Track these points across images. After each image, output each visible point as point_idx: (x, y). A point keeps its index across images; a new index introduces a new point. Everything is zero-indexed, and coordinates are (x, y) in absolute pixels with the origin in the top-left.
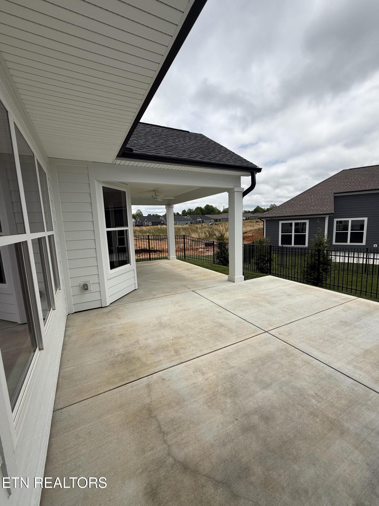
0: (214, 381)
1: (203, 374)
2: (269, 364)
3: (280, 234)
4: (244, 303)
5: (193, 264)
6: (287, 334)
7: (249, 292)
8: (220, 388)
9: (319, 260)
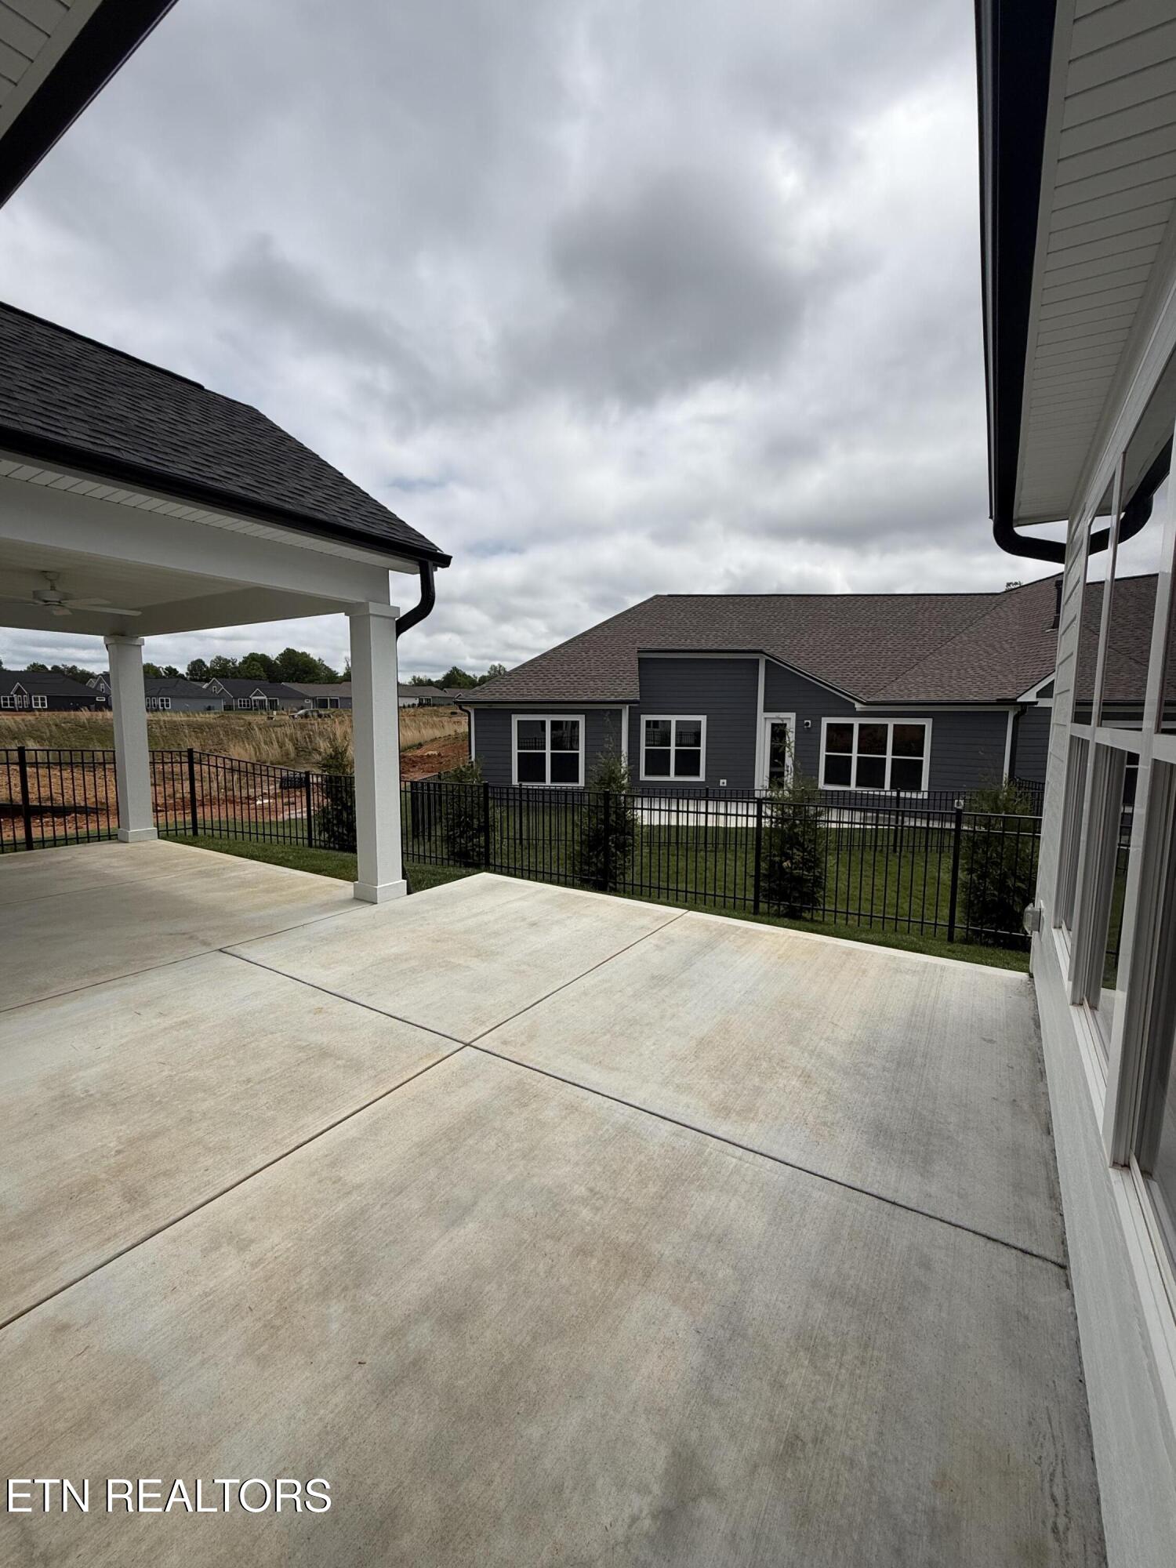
0: (287, 1258)
1: (243, 1246)
2: (471, 1142)
3: (515, 751)
4: (404, 966)
5: (227, 852)
6: (523, 1038)
7: (421, 929)
8: (308, 1277)
9: (606, 821)
